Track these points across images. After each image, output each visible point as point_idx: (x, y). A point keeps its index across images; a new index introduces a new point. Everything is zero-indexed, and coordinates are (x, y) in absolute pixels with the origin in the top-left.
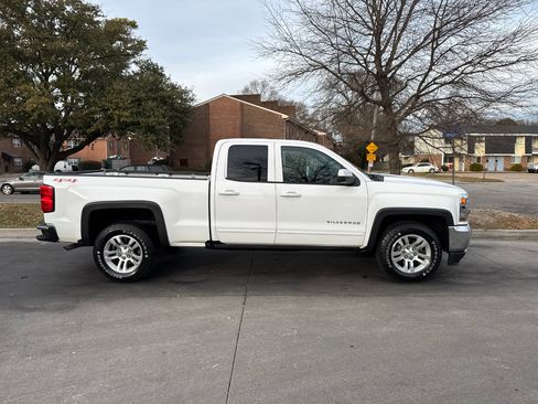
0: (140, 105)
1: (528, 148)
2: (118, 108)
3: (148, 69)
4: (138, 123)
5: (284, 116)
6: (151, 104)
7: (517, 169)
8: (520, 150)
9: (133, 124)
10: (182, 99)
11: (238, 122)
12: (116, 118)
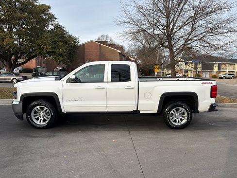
0: (55, 44)
1: (219, 68)
2: (46, 45)
3: (58, 27)
4: (55, 52)
5: (119, 51)
6: (61, 44)
7: (215, 77)
8: (216, 69)
9: (52, 52)
10: (74, 41)
11: (98, 53)
12: (45, 49)
